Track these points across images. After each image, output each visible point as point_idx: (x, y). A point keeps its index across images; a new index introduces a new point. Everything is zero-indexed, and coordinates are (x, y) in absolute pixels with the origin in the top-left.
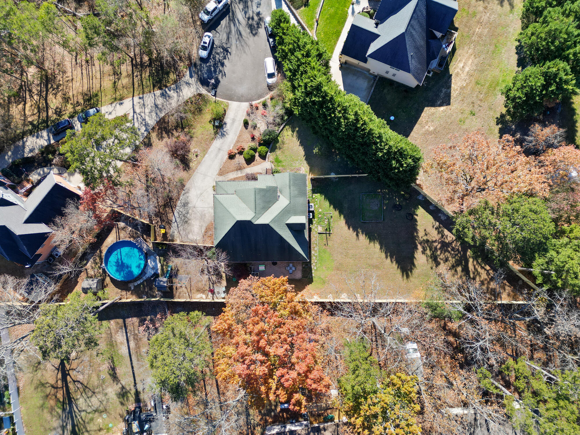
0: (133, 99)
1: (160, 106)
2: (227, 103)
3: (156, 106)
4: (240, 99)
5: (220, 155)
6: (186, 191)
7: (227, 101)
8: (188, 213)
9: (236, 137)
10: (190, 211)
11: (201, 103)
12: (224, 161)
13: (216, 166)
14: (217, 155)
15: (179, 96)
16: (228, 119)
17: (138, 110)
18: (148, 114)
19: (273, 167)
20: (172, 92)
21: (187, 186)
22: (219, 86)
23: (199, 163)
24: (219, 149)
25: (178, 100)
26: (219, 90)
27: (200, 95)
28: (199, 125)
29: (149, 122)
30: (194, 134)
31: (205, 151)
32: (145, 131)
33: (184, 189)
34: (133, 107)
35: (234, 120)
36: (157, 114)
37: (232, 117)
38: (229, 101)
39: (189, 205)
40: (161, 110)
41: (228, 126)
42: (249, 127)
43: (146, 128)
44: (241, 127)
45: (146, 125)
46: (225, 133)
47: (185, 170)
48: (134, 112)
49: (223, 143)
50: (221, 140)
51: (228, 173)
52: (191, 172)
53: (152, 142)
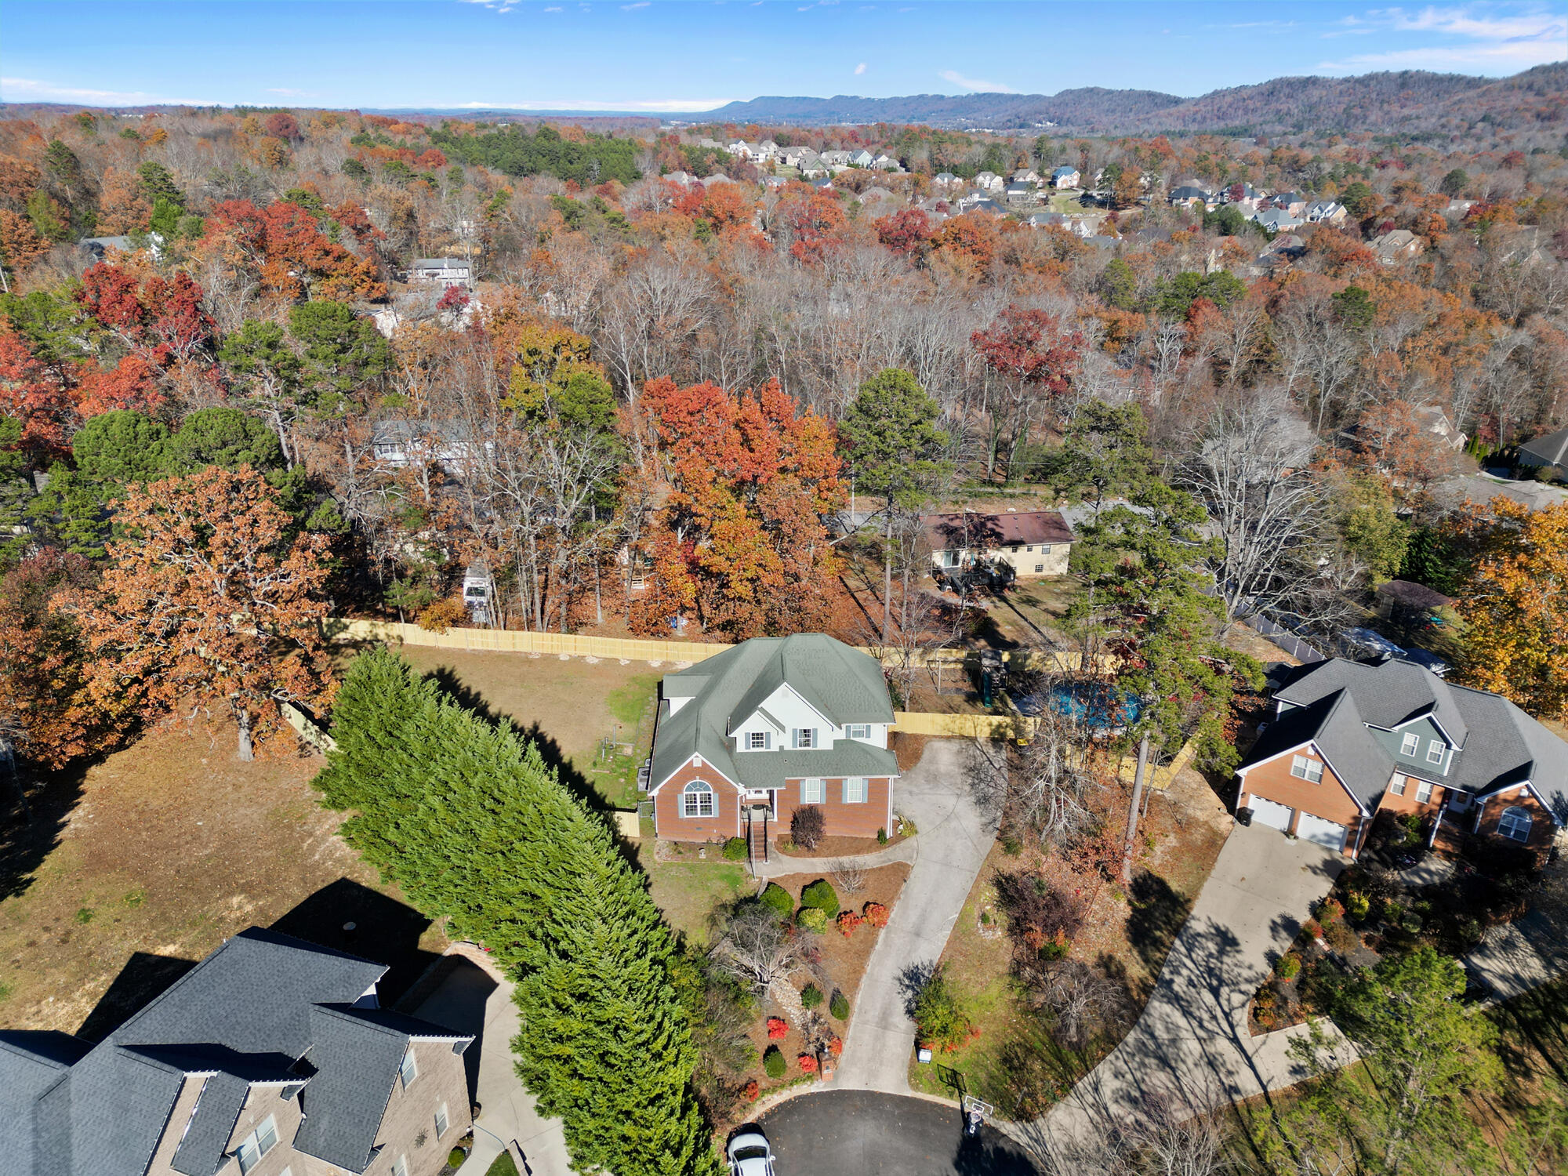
0: (1264, 1087)
1: (1152, 1062)
2: (916, 1088)
3: (1164, 1063)
4: (872, 1101)
5: (913, 917)
6: (991, 828)
7: (919, 1095)
8: (972, 785)
9: (868, 969)
10: (968, 788)
11: (1014, 1088)
12: (897, 903)
13: (918, 888)
14: (923, 918)
15: (1100, 1107)
16: (903, 1028)
17: (1223, 1045)
18: (1184, 1034)
19: (746, 866)
20: (1130, 1120)
21: (991, 840)
22: (955, 1148)
23: (971, 898)
24: (918, 935)
25: (1096, 1089)
26: (954, 1138)
27: (1022, 1115)
28: (1003, 1012)
29: (1167, 1008)
30: (1011, 987)
31: (960, 933)
32: (1172, 981)
33: (996, 833)
34: (1249, 1059)
35: (884, 1023)
36: (1153, 1036)
37: (890, 1034)
38: (909, 1093)
39: (973, 799)
40: (1142, 1048)
41: (900, 1007)
42: (827, 997)
43: (1172, 990)
44: (858, 1000)
45: (1175, 999)
46: (907, 982)
47: (1010, 878)
48: (1235, 1040)
49: (909, 953)
50: (917, 962)
51: (881, 868)
52: (991, 874)
53: (1135, 953)
